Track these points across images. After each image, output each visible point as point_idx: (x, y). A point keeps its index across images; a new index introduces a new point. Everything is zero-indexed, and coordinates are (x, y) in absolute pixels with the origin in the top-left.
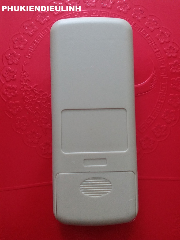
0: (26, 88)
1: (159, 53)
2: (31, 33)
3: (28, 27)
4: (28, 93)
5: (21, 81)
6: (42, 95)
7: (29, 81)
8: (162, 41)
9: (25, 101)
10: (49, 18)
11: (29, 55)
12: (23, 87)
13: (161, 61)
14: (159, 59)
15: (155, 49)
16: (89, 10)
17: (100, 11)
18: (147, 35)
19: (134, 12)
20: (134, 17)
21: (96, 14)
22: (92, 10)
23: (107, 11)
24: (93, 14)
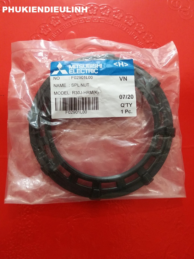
2: (45, 34)
3: (43, 28)
8: (148, 42)
16: (92, 17)
17: (100, 18)
18: (136, 37)
19: (126, 20)
20: (126, 23)
21: (96, 20)
22: (94, 17)
23: (105, 18)
24: (94, 20)
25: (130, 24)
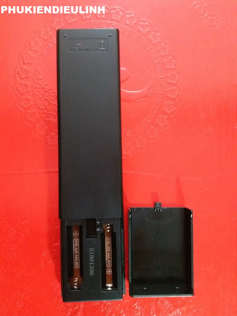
0: (37, 85)
1: (159, 64)
2: (46, 38)
3: (44, 32)
4: (39, 90)
5: (34, 79)
6: (51, 93)
7: (41, 80)
8: (163, 54)
9: (36, 97)
10: (64, 26)
11: (42, 57)
12: (35, 85)
13: (161, 72)
14: (159, 69)
15: (156, 60)
16: (100, 21)
17: (110, 23)
18: (150, 47)
19: (140, 26)
20: (139, 31)
21: (105, 26)
22: (103, 21)
23: (116, 24)
24: (102, 25)
25: (144, 32)
